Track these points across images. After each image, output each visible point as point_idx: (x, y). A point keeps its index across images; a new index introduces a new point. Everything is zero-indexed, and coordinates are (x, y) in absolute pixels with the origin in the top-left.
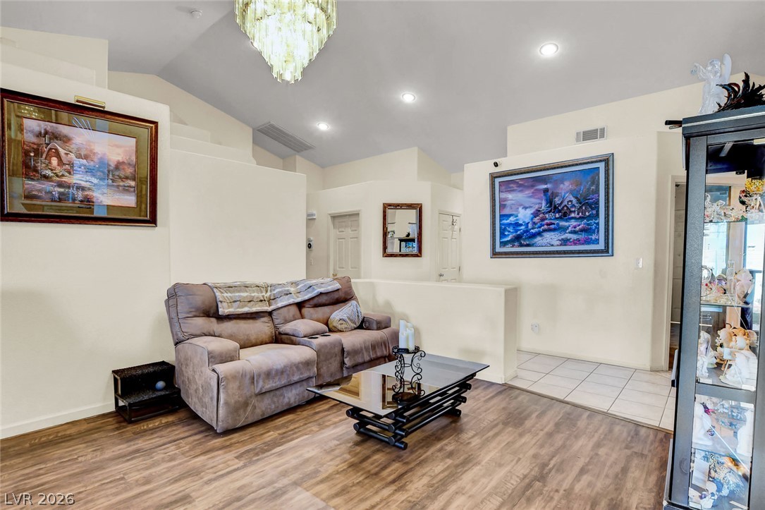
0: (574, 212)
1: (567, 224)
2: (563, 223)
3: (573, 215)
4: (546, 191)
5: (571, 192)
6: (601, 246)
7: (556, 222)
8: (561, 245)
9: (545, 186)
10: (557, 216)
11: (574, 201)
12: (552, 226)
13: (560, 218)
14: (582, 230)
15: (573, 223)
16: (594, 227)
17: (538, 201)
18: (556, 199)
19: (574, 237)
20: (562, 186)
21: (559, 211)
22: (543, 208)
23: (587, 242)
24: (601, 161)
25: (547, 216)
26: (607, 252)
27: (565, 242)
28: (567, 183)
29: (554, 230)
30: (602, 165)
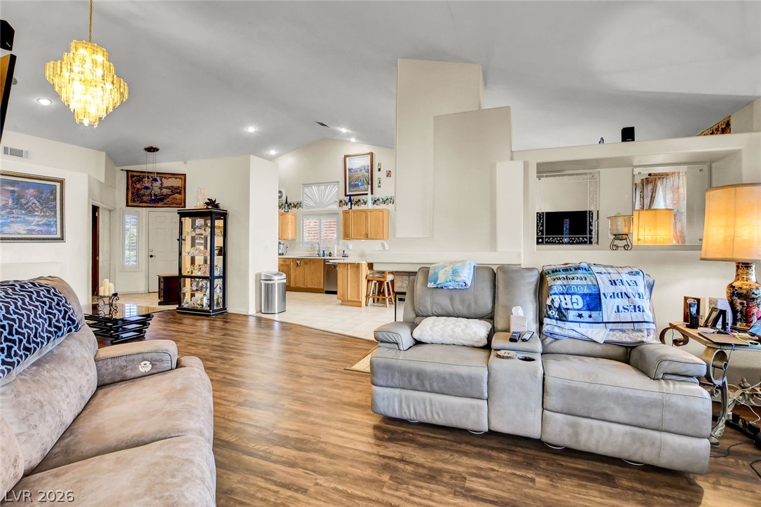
0: (37, 211)
1: (32, 219)
2: (27, 218)
3: (37, 213)
4: (13, 192)
5: (35, 197)
6: (59, 236)
7: (22, 216)
8: (27, 234)
9: (13, 189)
10: (23, 212)
11: (38, 203)
12: (19, 219)
13: (26, 214)
14: (43, 224)
15: (37, 219)
16: (52, 223)
17: (5, 199)
18: (22, 200)
19: (38, 228)
20: (27, 191)
21: (25, 209)
22: (10, 204)
23: (50, 233)
24: (58, 182)
25: (14, 211)
26: (63, 239)
27: (30, 231)
28: (31, 190)
29: (21, 222)
30: (58, 185)
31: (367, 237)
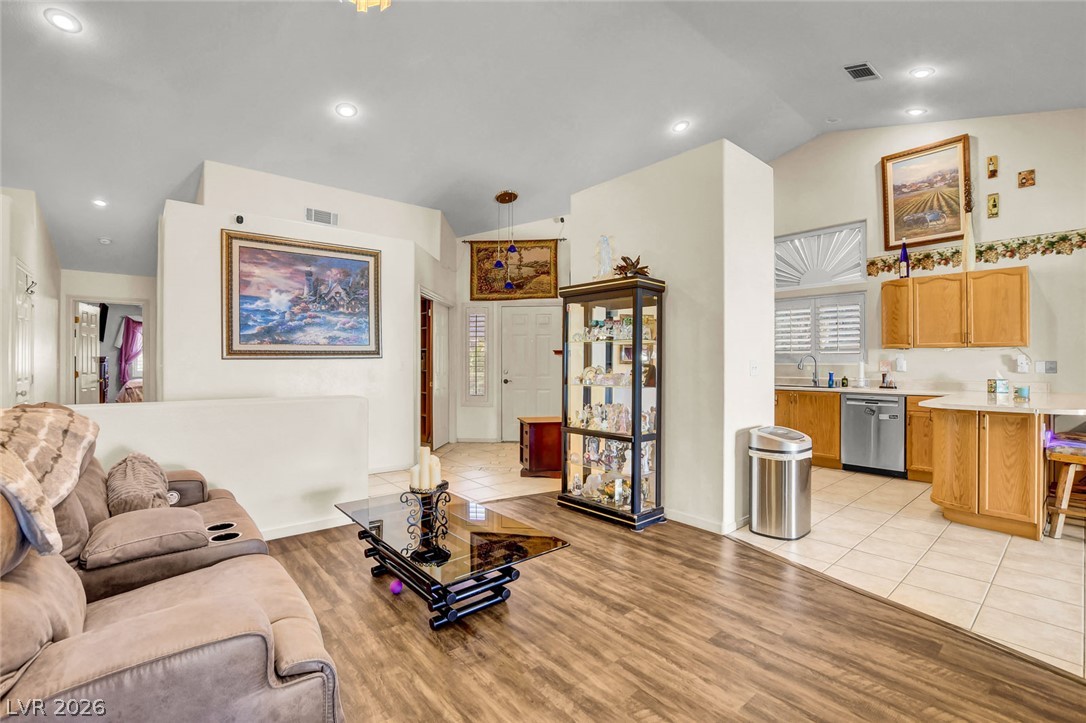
0: (343, 306)
1: (333, 319)
2: (330, 318)
3: (341, 310)
4: (309, 274)
5: (340, 282)
6: (372, 348)
7: (322, 315)
8: (329, 344)
9: (308, 269)
10: (323, 308)
11: (343, 293)
12: (317, 320)
13: (327, 311)
14: (352, 328)
15: (342, 319)
16: (364, 326)
17: (300, 286)
18: (322, 287)
19: (343, 335)
20: (328, 273)
21: (326, 303)
22: (305, 295)
23: (358, 341)
24: (371, 256)
25: (310, 306)
26: (378, 354)
27: (332, 340)
28: (335, 271)
29: (319, 325)
30: (371, 260)
31: (964, 340)
